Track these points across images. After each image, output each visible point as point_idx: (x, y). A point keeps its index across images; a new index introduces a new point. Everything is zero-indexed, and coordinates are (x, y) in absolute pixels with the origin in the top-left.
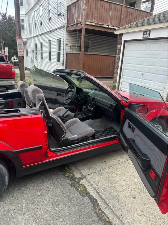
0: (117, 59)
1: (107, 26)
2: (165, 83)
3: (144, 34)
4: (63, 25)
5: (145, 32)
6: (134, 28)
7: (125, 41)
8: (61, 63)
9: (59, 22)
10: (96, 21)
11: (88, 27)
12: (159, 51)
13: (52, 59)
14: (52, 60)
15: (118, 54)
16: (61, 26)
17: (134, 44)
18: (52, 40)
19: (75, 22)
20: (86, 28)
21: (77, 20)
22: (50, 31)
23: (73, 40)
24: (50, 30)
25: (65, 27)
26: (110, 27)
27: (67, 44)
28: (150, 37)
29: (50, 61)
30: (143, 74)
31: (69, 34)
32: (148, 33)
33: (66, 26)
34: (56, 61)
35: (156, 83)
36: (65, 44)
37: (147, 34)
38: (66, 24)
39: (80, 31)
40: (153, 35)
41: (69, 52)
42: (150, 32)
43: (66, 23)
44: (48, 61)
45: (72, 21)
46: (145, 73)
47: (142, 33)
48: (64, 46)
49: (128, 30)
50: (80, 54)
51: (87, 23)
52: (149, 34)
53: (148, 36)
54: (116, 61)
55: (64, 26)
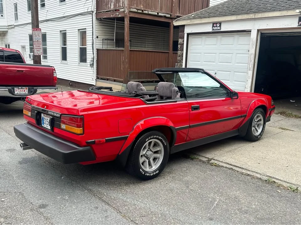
0: (180, 56)
1: (156, 14)
2: (245, 82)
3: (213, 26)
4: (90, 10)
5: (214, 24)
6: (200, 20)
7: (188, 35)
8: (89, 64)
9: (83, 5)
10: (142, 7)
11: (132, 15)
12: (233, 46)
13: (67, 58)
14: (67, 60)
15: (180, 50)
16: (85, 11)
17: (200, 38)
18: (67, 30)
19: (112, 7)
20: (130, 16)
21: (115, 5)
22: (64, 17)
23: (107, 31)
24: (64, 15)
25: (94, 14)
26: (160, 14)
27: (97, 37)
28: (222, 30)
29: (64, 62)
30: (216, 73)
31: (100, 23)
32: (218, 25)
33: (95, 12)
34: (77, 61)
35: (234, 82)
36: (95, 36)
37: (216, 26)
38: (95, 10)
39: (122, 19)
40: (224, 28)
41: (101, 48)
42: (220, 23)
43: (96, 7)
44: (60, 61)
45: (107, 4)
46: (219, 72)
47: (211, 25)
48: (93, 40)
49: (192, 21)
50: (123, 50)
51: (132, 10)
52: (220, 26)
53: (219, 28)
54: (178, 58)
55: (93, 12)
